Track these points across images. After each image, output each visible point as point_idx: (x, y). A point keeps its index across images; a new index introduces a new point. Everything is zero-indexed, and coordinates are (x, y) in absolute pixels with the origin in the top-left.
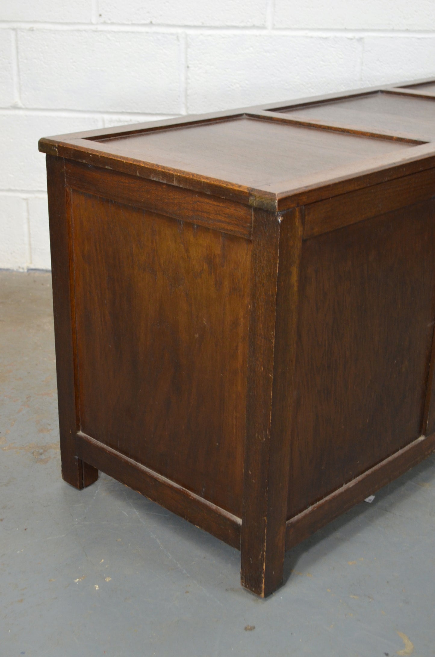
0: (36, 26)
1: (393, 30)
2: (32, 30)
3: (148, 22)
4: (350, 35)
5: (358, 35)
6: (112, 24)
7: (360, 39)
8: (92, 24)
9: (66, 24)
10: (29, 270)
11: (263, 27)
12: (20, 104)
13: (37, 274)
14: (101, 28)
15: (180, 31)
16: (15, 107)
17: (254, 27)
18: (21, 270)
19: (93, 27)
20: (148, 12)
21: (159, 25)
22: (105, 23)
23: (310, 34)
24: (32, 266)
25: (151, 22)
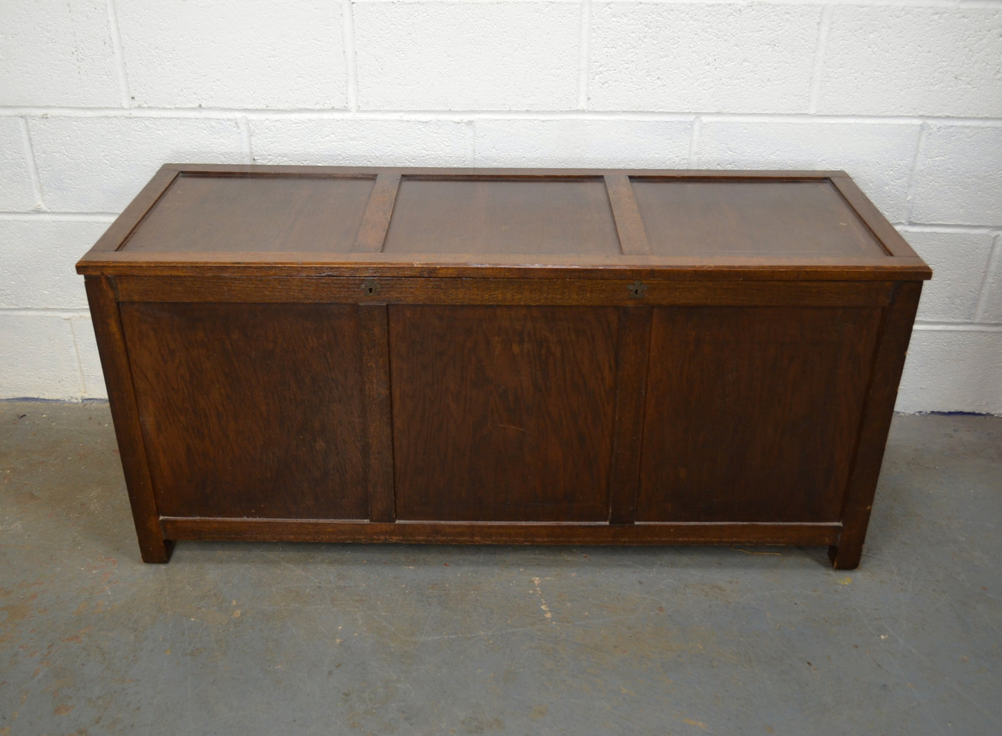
0: (50, 112)
1: (510, 111)
2: (45, 117)
3: (196, 105)
4: (457, 118)
5: (466, 118)
6: (150, 108)
7: (470, 122)
8: (123, 109)
9: (90, 109)
10: (84, 400)
11: (345, 110)
12: (45, 208)
13: (95, 404)
14: (135, 113)
15: (238, 115)
16: (38, 211)
17: (333, 109)
18: (74, 401)
19: (126, 113)
20: (195, 93)
21: (210, 109)
22: (140, 107)
23: (406, 117)
24: (87, 396)
25: (200, 106)
